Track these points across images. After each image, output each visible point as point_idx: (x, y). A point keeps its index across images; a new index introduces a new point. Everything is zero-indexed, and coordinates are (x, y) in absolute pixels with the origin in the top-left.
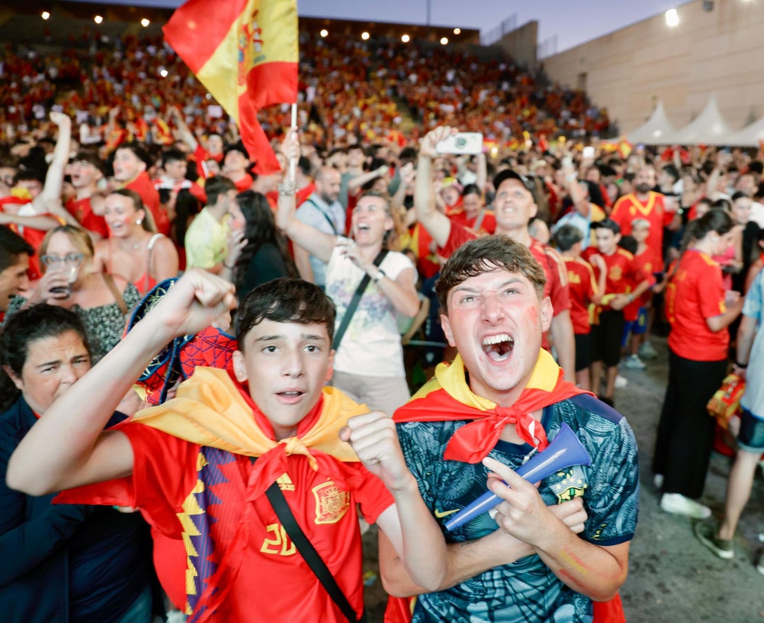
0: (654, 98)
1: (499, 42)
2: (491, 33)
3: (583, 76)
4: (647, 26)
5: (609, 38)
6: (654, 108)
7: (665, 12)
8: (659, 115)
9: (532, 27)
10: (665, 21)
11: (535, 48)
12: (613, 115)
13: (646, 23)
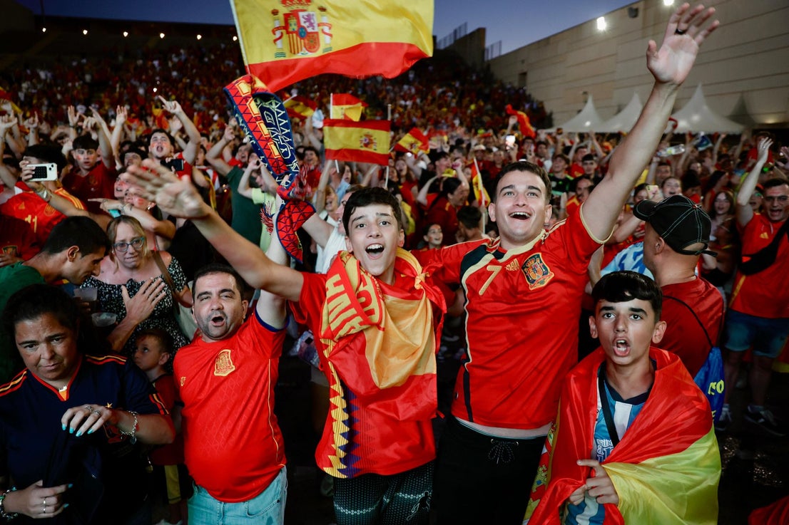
0: (585, 93)
1: (450, 46)
2: (445, 39)
3: (524, 75)
4: (579, 31)
5: (546, 42)
6: (586, 102)
7: (595, 19)
8: (589, 107)
9: (481, 32)
10: (596, 26)
11: (483, 51)
12: (548, 108)
13: (578, 28)
